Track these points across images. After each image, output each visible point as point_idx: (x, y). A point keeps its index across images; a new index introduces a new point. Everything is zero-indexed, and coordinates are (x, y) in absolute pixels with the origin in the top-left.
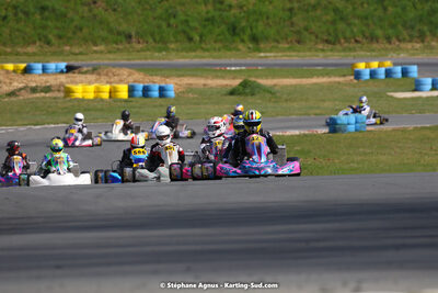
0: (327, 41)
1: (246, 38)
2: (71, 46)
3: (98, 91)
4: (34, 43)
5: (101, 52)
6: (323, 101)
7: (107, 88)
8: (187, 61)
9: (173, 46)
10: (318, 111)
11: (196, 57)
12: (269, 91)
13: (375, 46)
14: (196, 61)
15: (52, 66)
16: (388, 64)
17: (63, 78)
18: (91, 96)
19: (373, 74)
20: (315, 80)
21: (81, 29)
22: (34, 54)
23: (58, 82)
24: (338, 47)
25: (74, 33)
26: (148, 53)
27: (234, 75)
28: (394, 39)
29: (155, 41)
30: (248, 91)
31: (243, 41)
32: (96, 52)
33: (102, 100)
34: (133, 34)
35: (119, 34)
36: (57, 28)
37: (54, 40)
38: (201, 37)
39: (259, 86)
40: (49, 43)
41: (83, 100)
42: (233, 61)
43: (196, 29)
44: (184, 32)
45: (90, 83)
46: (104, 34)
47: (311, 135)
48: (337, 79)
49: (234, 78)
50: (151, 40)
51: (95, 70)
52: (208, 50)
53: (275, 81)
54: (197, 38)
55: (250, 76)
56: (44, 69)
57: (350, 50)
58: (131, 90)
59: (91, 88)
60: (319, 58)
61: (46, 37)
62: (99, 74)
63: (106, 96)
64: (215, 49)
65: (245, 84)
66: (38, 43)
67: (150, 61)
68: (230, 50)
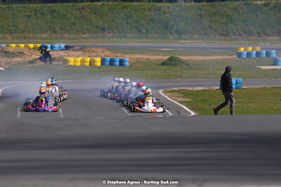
0: (222, 35)
1: (173, 31)
2: (68, 34)
3: (83, 61)
4: (47, 32)
5: (86, 38)
6: (218, 70)
7: (88, 59)
8: (138, 44)
9: (129, 35)
10: (214, 76)
11: (143, 42)
12: (186, 63)
13: (250, 37)
14: (143, 44)
15: (57, 46)
16: (258, 48)
17: (62, 53)
18: (79, 64)
19: (249, 54)
20: (213, 58)
21: (75, 24)
22: (47, 38)
23: (59, 55)
24: (228, 38)
25: (71, 26)
26: (115, 39)
27: (165, 53)
28: (262, 34)
29: (119, 31)
30: (172, 63)
31: (171, 33)
32: (84, 38)
33: (85, 67)
34: (106, 27)
35: (97, 27)
36: (60, 23)
37: (58, 31)
38: (146, 30)
39: (180, 60)
40: (55, 32)
41: (74, 66)
42: (165, 45)
43: (143, 25)
44: (136, 27)
45: (79, 56)
46: (89, 27)
47: (208, 90)
48: (227, 57)
49: (165, 55)
50: (116, 32)
51: (82, 49)
52: (150, 38)
53: (190, 58)
54: (144, 31)
55: (175, 54)
56: (52, 48)
57: (236, 40)
58: (103, 61)
59: (79, 59)
60: (217, 44)
61: (53, 28)
62: (84, 51)
63: (88, 64)
64: (154, 38)
65: (171, 59)
66: (49, 32)
67: (116, 44)
68: (164, 38)
